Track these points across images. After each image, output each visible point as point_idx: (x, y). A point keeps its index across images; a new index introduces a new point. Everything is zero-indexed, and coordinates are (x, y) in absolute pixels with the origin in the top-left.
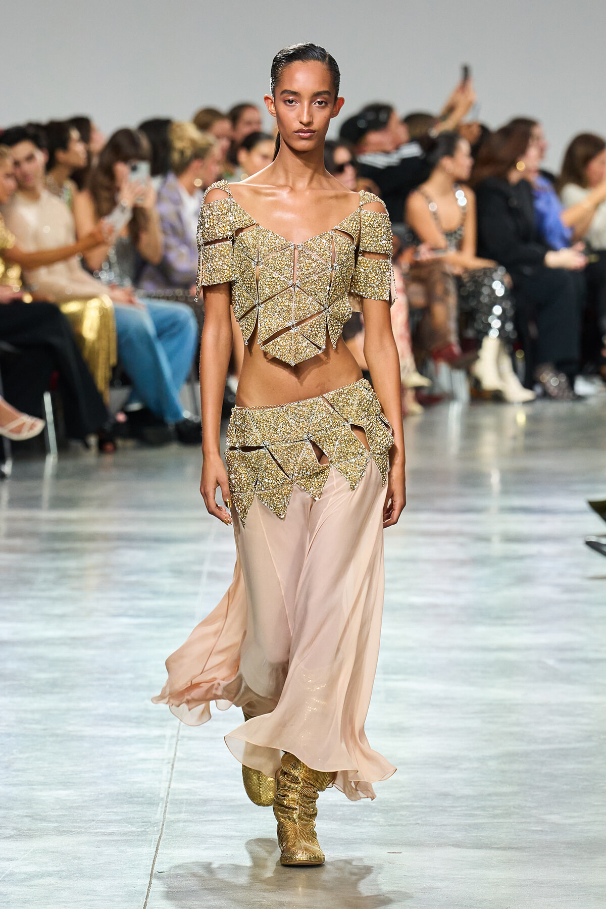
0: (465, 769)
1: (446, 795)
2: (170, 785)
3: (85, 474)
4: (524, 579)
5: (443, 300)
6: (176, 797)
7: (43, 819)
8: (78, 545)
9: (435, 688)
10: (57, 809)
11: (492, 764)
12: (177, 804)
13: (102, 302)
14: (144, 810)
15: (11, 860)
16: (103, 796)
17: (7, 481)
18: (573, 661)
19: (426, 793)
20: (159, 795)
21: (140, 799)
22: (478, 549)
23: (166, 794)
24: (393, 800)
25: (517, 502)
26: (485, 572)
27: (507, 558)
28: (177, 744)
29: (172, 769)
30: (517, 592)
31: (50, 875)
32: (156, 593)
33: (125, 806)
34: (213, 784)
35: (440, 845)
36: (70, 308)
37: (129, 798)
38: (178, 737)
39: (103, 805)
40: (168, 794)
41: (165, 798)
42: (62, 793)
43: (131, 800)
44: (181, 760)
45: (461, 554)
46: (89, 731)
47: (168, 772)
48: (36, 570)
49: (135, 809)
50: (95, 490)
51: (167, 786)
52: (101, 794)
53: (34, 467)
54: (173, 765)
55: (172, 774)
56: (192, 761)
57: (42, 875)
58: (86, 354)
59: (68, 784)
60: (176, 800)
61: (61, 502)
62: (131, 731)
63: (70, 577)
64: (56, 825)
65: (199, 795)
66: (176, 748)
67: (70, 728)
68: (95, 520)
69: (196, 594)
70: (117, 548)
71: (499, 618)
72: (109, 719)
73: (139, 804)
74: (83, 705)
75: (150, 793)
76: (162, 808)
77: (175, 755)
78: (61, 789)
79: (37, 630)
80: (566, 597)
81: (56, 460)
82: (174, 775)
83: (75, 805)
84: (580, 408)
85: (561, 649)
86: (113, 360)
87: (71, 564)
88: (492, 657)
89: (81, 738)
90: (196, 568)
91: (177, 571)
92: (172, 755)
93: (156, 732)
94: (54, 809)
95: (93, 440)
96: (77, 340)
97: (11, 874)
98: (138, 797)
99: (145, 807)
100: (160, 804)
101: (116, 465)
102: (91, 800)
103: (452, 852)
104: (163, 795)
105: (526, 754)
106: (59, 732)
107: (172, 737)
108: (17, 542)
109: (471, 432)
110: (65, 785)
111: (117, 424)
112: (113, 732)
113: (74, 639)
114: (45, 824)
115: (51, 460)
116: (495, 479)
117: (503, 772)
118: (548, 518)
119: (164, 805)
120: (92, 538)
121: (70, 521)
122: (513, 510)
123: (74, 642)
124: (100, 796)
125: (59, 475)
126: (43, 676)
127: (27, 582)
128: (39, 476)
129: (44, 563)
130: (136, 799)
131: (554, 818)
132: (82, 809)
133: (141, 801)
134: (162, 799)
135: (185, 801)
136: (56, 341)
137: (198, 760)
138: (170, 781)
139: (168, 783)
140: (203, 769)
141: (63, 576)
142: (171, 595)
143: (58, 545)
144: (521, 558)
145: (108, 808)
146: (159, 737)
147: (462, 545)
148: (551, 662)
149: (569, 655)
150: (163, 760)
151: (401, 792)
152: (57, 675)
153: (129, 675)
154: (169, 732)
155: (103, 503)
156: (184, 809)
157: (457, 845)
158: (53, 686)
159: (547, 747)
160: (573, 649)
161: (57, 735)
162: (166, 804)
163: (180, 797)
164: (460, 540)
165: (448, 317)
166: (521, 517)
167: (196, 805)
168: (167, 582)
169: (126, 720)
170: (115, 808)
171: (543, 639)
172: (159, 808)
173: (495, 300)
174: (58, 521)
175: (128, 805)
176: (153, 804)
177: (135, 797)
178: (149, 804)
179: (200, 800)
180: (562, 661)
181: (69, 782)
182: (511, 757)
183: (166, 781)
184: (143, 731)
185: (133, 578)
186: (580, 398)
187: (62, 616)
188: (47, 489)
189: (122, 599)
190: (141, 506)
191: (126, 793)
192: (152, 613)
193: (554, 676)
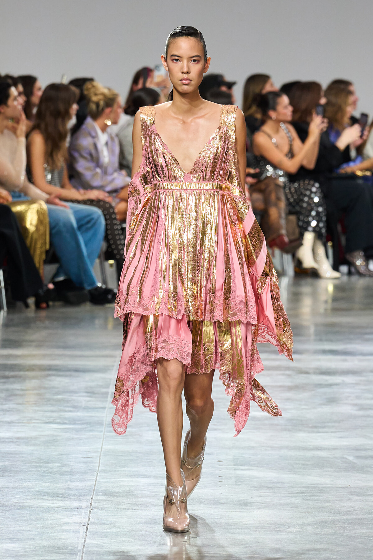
0: (291, 532)
2: (85, 541)
3: (27, 324)
4: (332, 401)
5: (276, 205)
6: (89, 550)
8: (21, 373)
9: (271, 475)
10: (6, 557)
11: (310, 529)
12: (90, 554)
13: (41, 205)
14: (67, 558)
16: (38, 548)
18: (366, 458)
19: (263, 549)
20: (77, 547)
21: (64, 551)
22: (300, 379)
23: (83, 547)
24: (240, 553)
25: (328, 346)
26: (305, 395)
27: (320, 386)
28: (90, 512)
29: (87, 530)
30: (327, 409)
32: (76, 408)
33: (54, 555)
34: (115, 540)
37: (57, 550)
38: (91, 508)
39: (38, 555)
40: (84, 547)
41: (82, 550)
42: (10, 546)
43: (58, 551)
44: (93, 523)
45: (288, 382)
46: (29, 503)
47: (84, 532)
49: (61, 557)
50: (33, 335)
51: (84, 541)
52: (37, 547)
54: (87, 527)
55: (86, 533)
56: (100, 524)
59: (15, 539)
60: (90, 551)
61: (9, 344)
62: (58, 503)
63: (16, 395)
65: (105, 548)
66: (89, 515)
67: (16, 501)
68: (34, 356)
69: (104, 408)
70: (49, 375)
71: (316, 427)
72: (43, 494)
73: (64, 554)
74: (25, 484)
75: (72, 546)
76: (79, 556)
77: (89, 520)
78: (9, 543)
80: (361, 413)
81: (5, 314)
82: (87, 534)
83: (19, 554)
85: (357, 449)
86: (47, 246)
87: (17, 386)
88: (309, 454)
89: (24, 508)
90: (104, 390)
91: (91, 392)
92: (87, 520)
93: (76, 504)
94: (5, 557)
95: (31, 301)
96: (23, 230)
98: (63, 549)
99: (68, 556)
100: (79, 554)
101: (48, 318)
102: (30, 551)
104: (80, 548)
105: (334, 522)
106: (7, 503)
107: (87, 507)
109: (295, 297)
110: (12, 540)
111: (49, 290)
112: (46, 504)
113: (18, 438)
115: (3, 313)
116: (312, 330)
117: (317, 534)
118: (348, 358)
119: (81, 554)
120: (31, 368)
121: (17, 356)
122: (325, 352)
123: (17, 440)
124: (37, 548)
125: (7, 325)
130: (61, 551)
132: (24, 557)
133: (65, 552)
134: (80, 550)
135: (96, 552)
137: (105, 524)
138: (85, 538)
139: (84, 539)
140: (108, 530)
141: (11, 395)
142: (86, 408)
143: (7, 373)
144: (330, 385)
145: (42, 557)
146: (78, 508)
147: (289, 375)
148: (351, 458)
149: (363, 453)
150: (81, 523)
151: (246, 547)
152: (6, 463)
153: (57, 464)
154: (84, 504)
155: (40, 344)
156: (95, 558)
158: (4, 471)
159: (348, 517)
160: (366, 450)
161: (7, 506)
162: (82, 554)
163: (92, 550)
164: (287, 372)
165: (280, 217)
166: (330, 357)
167: (103, 555)
168: (83, 400)
169: (55, 495)
170: (47, 556)
171: (345, 442)
172: (78, 557)
174: (8, 357)
175: (56, 555)
176: (74, 554)
177: (61, 549)
178: (70, 554)
179: (106, 551)
180: (358, 457)
181: (15, 538)
182: (323, 524)
183: (83, 538)
184: (67, 503)
185: (60, 397)
187: (10, 423)
189: (52, 411)
190: (65, 347)
191: (55, 546)
192: (73, 421)
193: (352, 468)
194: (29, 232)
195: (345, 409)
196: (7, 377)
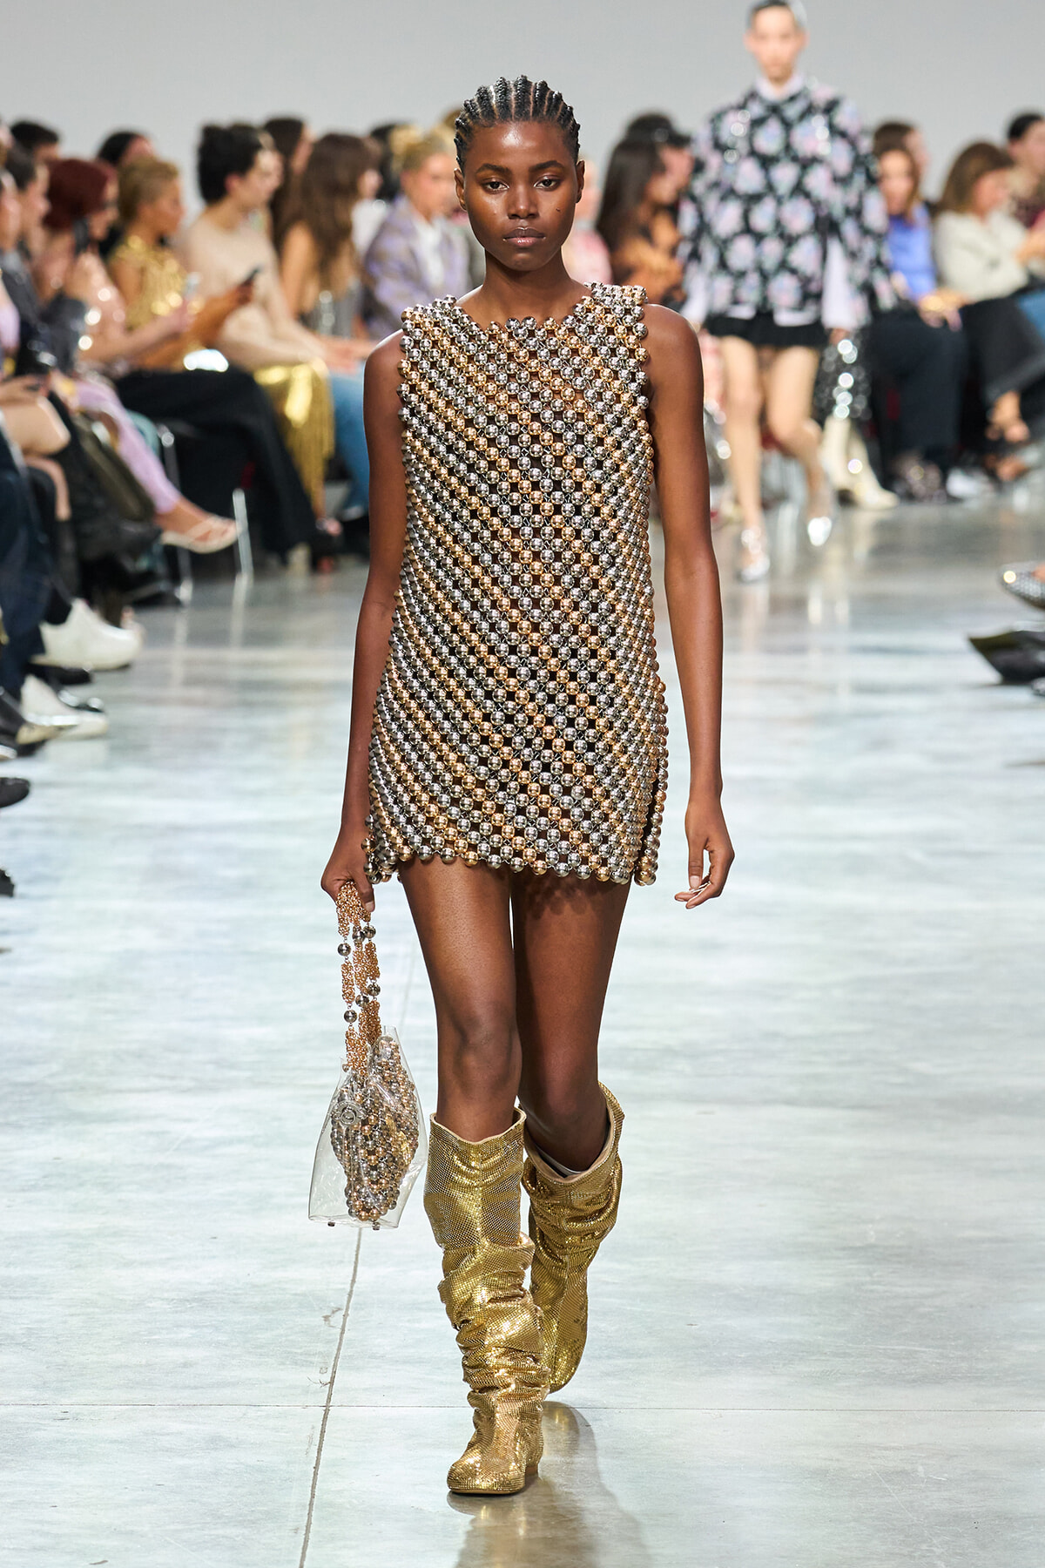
0: (802, 1001)
1: (775, 1035)
4: (880, 744)
7: (233, 1066)
8: (279, 697)
10: (251, 1053)
11: (838, 993)
13: (314, 368)
15: (188, 1120)
17: (185, 612)
18: (947, 854)
19: (749, 1033)
22: (818, 703)
24: (704, 1041)
25: (872, 639)
27: (858, 715)
30: (872, 763)
31: (240, 1141)
35: (766, 1102)
36: (270, 377)
48: (224, 731)
50: (300, 624)
53: (220, 590)
57: (231, 1142)
58: (292, 442)
61: (255, 638)
63: (269, 739)
64: (248, 1074)
67: (269, 944)
68: (301, 664)
70: (332, 701)
71: (847, 796)
74: (286, 912)
78: (255, 1026)
79: (223, 810)
80: (937, 768)
81: (252, 581)
83: (275, 1048)
84: (955, 513)
85: (930, 838)
86: (327, 447)
87: (269, 722)
88: (837, 848)
89: (283, 957)
94: (246, 1053)
95: (299, 556)
96: (280, 424)
97: (189, 1140)
102: (296, 1041)
103: (783, 1112)
105: (884, 980)
106: (254, 948)
108: (198, 693)
110: (262, 1020)
111: (330, 535)
113: (274, 823)
114: (233, 1073)
115: (243, 583)
117: (852, 1003)
118: (913, 661)
120: (299, 687)
121: (269, 665)
122: (867, 650)
123: (273, 827)
125: (254, 602)
126: (233, 873)
127: (210, 746)
128: (227, 603)
129: (234, 720)
131: (922, 1067)
132: (284, 1054)
136: (250, 421)
141: (259, 738)
143: (252, 697)
144: (876, 715)
147: (796, 697)
148: (917, 856)
149: (941, 846)
151: (714, 1031)
152: (251, 872)
155: (314, 640)
157: (790, 1102)
158: (246, 886)
159: (911, 970)
160: (946, 839)
161: (252, 953)
164: (795, 690)
173: (842, 367)
174: (254, 665)
180: (932, 854)
186: (954, 500)
187: (258, 794)
188: (238, 621)
194: (293, 425)
195: (905, 760)
196: (249, 705)
